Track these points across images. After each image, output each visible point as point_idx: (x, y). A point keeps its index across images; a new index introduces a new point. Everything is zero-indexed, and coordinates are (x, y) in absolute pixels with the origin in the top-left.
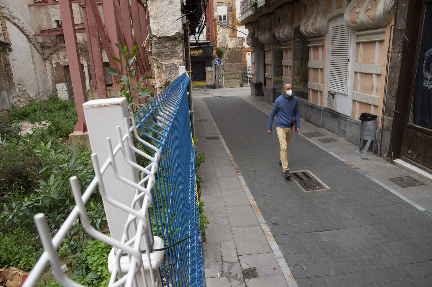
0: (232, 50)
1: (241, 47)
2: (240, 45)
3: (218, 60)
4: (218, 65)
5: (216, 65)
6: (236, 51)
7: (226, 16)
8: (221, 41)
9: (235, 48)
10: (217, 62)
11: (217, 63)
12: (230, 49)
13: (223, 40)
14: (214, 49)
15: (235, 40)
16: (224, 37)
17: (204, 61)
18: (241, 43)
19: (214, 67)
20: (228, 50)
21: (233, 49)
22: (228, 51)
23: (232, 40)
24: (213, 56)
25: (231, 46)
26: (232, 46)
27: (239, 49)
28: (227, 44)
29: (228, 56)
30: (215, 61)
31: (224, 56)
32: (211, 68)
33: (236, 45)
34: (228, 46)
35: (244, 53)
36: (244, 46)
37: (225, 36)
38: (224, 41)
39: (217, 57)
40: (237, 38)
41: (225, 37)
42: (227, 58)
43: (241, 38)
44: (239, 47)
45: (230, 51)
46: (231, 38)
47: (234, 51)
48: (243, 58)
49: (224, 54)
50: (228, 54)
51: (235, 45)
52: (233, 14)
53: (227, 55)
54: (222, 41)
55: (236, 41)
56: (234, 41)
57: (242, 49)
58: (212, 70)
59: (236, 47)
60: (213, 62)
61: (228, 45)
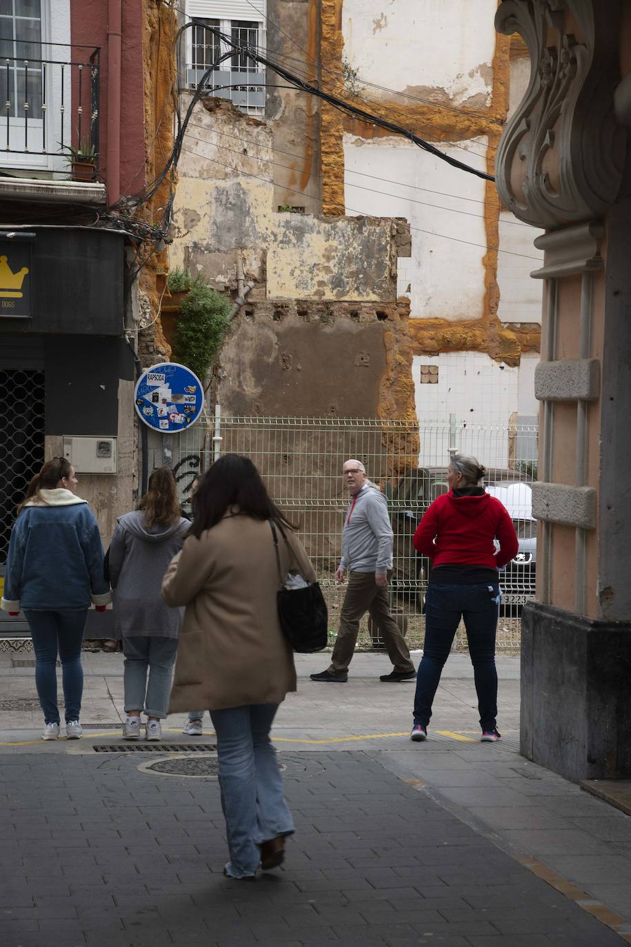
0: (292, 320)
1: (374, 297)
2: (366, 282)
3: (178, 383)
4: (173, 426)
5: (155, 419)
6: (328, 330)
7: (262, 29)
8: (202, 233)
9: (327, 309)
10: (165, 392)
11: (164, 409)
12: (279, 310)
13: (219, 230)
14: (144, 276)
15: (328, 236)
16: (229, 207)
17: (40, 378)
18: (380, 265)
19: (126, 438)
20: (262, 315)
21: (302, 313)
22: (263, 324)
23: (300, 232)
24: (131, 333)
25: (291, 283)
26: (301, 284)
27: (355, 314)
28: (254, 267)
29: (260, 370)
30: (144, 388)
31: (227, 369)
32: (104, 449)
33: (337, 283)
34: (261, 280)
35: (394, 356)
36: (401, 291)
37: (240, 192)
38: (231, 239)
39: (165, 348)
40: (341, 224)
41: (237, 206)
42: (251, 389)
43: (376, 221)
44: (354, 296)
45: (280, 326)
46: (295, 218)
47: (314, 330)
48: (387, 397)
49: (228, 351)
50: (263, 350)
51: (325, 277)
52: (320, 22)
53: (248, 357)
54: (217, 237)
55: (335, 243)
56: (316, 244)
57: (382, 316)
58: (107, 465)
59: (330, 295)
60: (126, 390)
61: (263, 271)
